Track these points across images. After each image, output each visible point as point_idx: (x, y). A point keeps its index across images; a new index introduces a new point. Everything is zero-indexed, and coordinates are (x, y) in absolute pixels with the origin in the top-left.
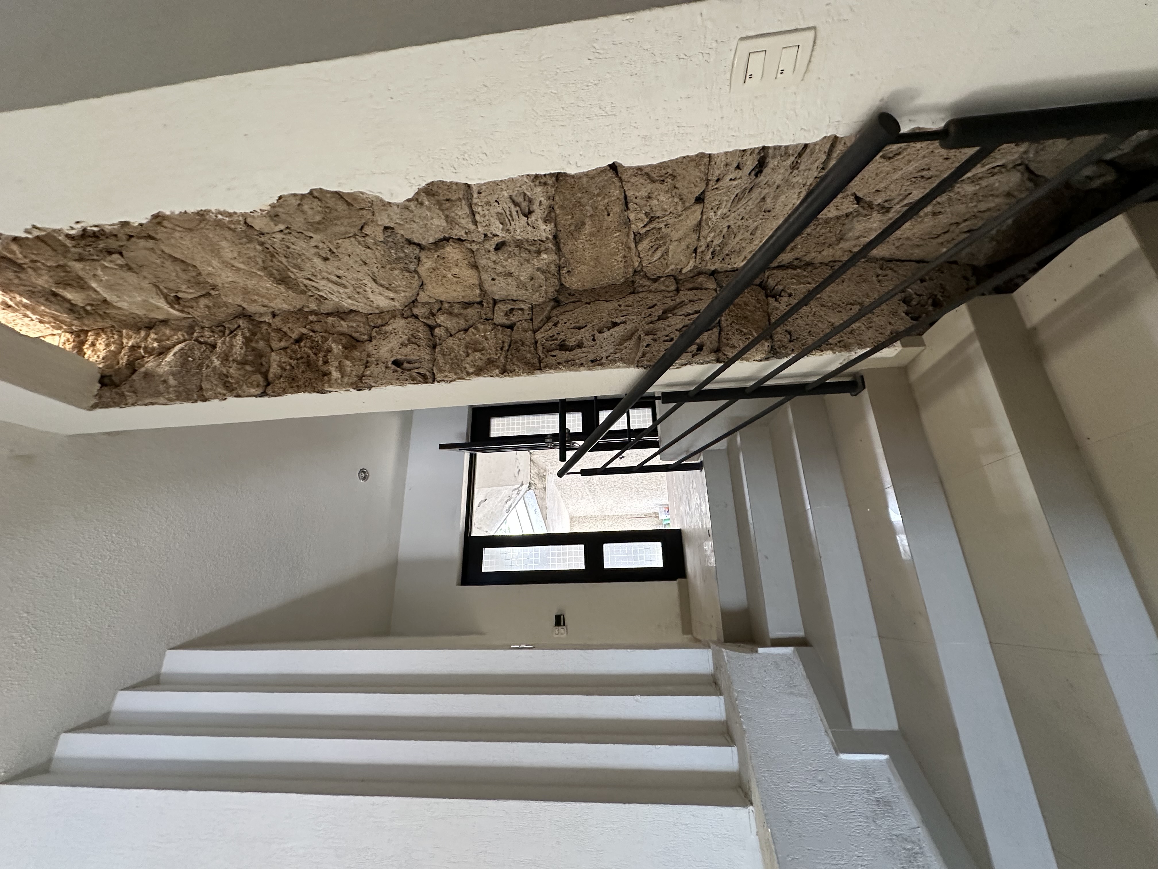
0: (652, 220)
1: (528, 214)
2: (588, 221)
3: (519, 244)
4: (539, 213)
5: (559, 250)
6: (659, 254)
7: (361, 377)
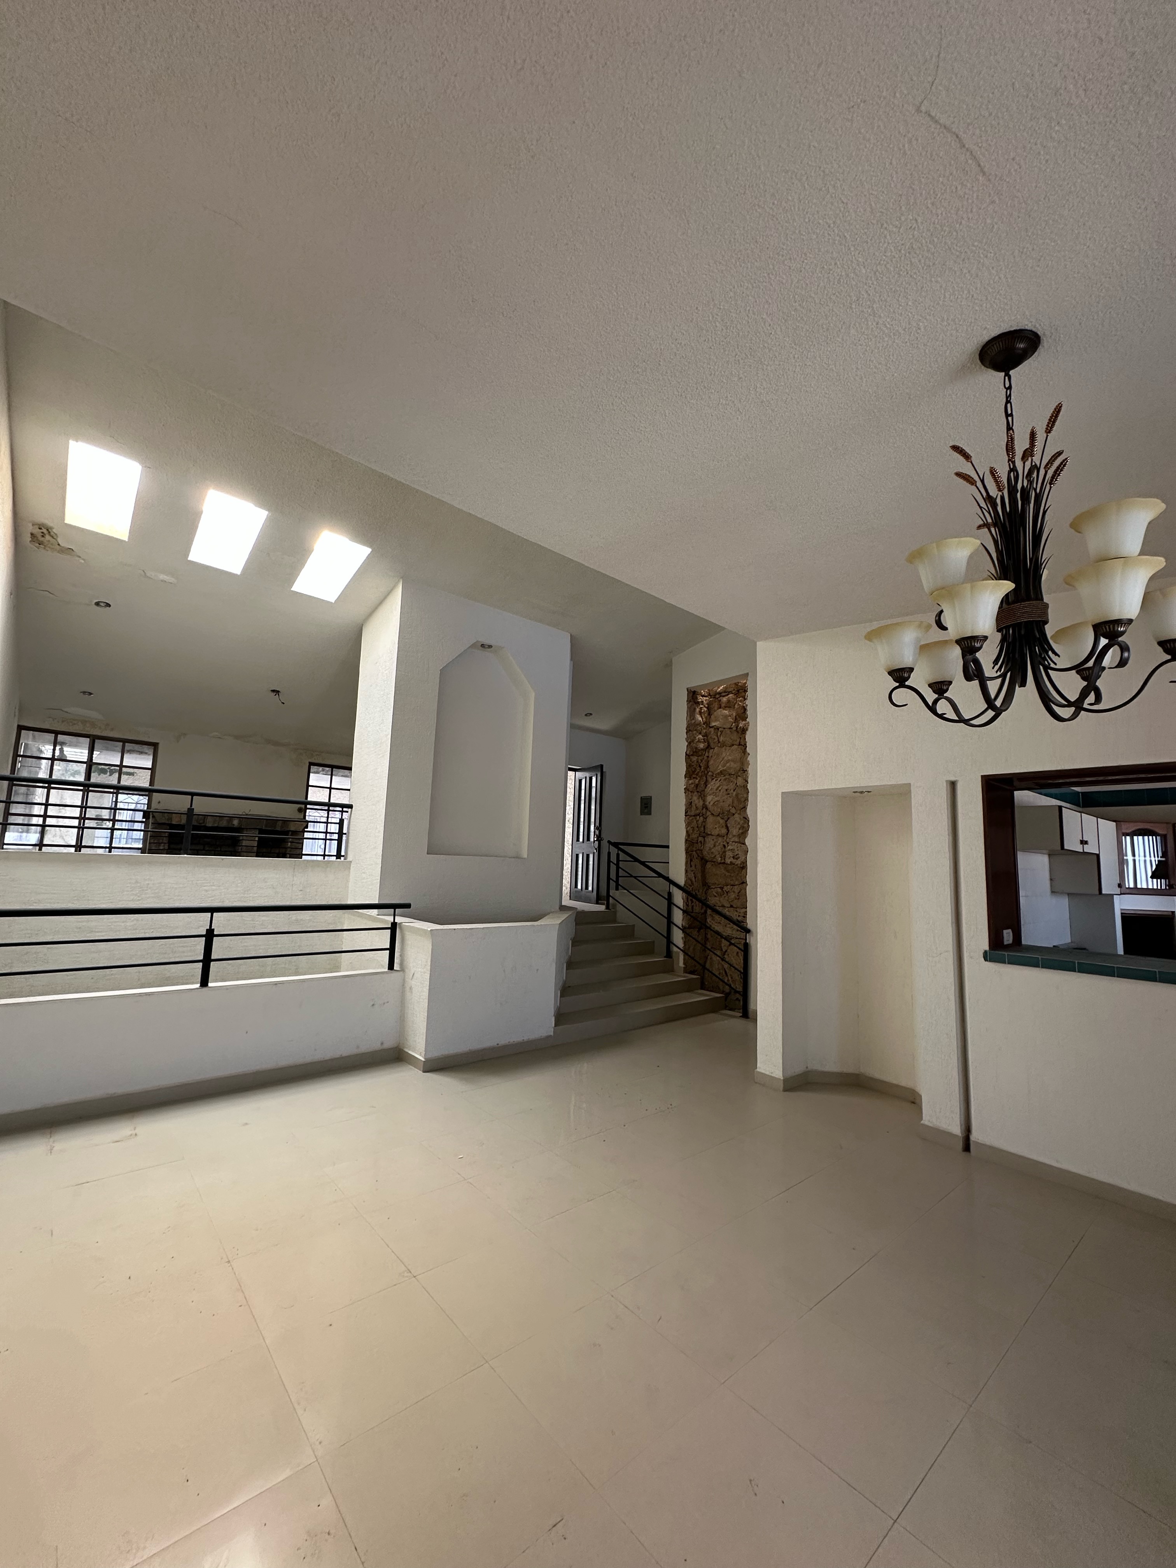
0: (727, 892)
1: (733, 857)
2: (729, 874)
3: (725, 852)
4: (734, 861)
5: (720, 863)
6: (715, 894)
7: (688, 790)
